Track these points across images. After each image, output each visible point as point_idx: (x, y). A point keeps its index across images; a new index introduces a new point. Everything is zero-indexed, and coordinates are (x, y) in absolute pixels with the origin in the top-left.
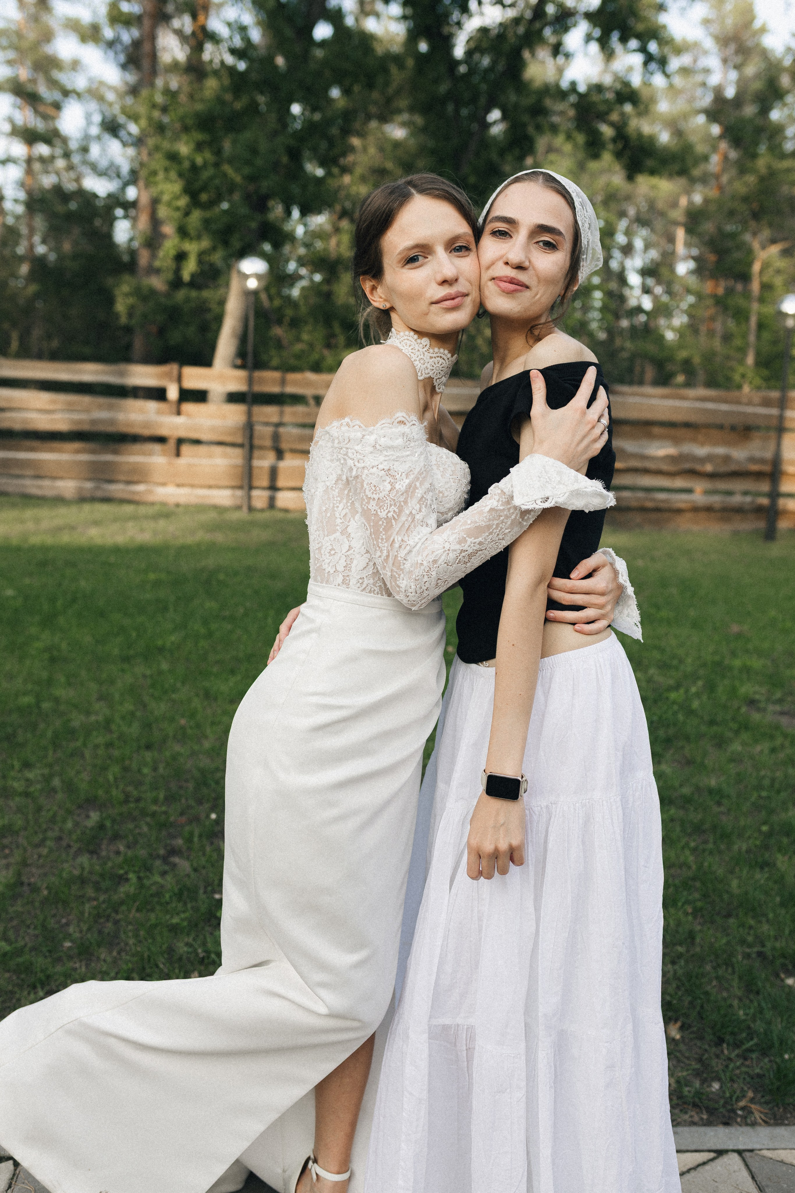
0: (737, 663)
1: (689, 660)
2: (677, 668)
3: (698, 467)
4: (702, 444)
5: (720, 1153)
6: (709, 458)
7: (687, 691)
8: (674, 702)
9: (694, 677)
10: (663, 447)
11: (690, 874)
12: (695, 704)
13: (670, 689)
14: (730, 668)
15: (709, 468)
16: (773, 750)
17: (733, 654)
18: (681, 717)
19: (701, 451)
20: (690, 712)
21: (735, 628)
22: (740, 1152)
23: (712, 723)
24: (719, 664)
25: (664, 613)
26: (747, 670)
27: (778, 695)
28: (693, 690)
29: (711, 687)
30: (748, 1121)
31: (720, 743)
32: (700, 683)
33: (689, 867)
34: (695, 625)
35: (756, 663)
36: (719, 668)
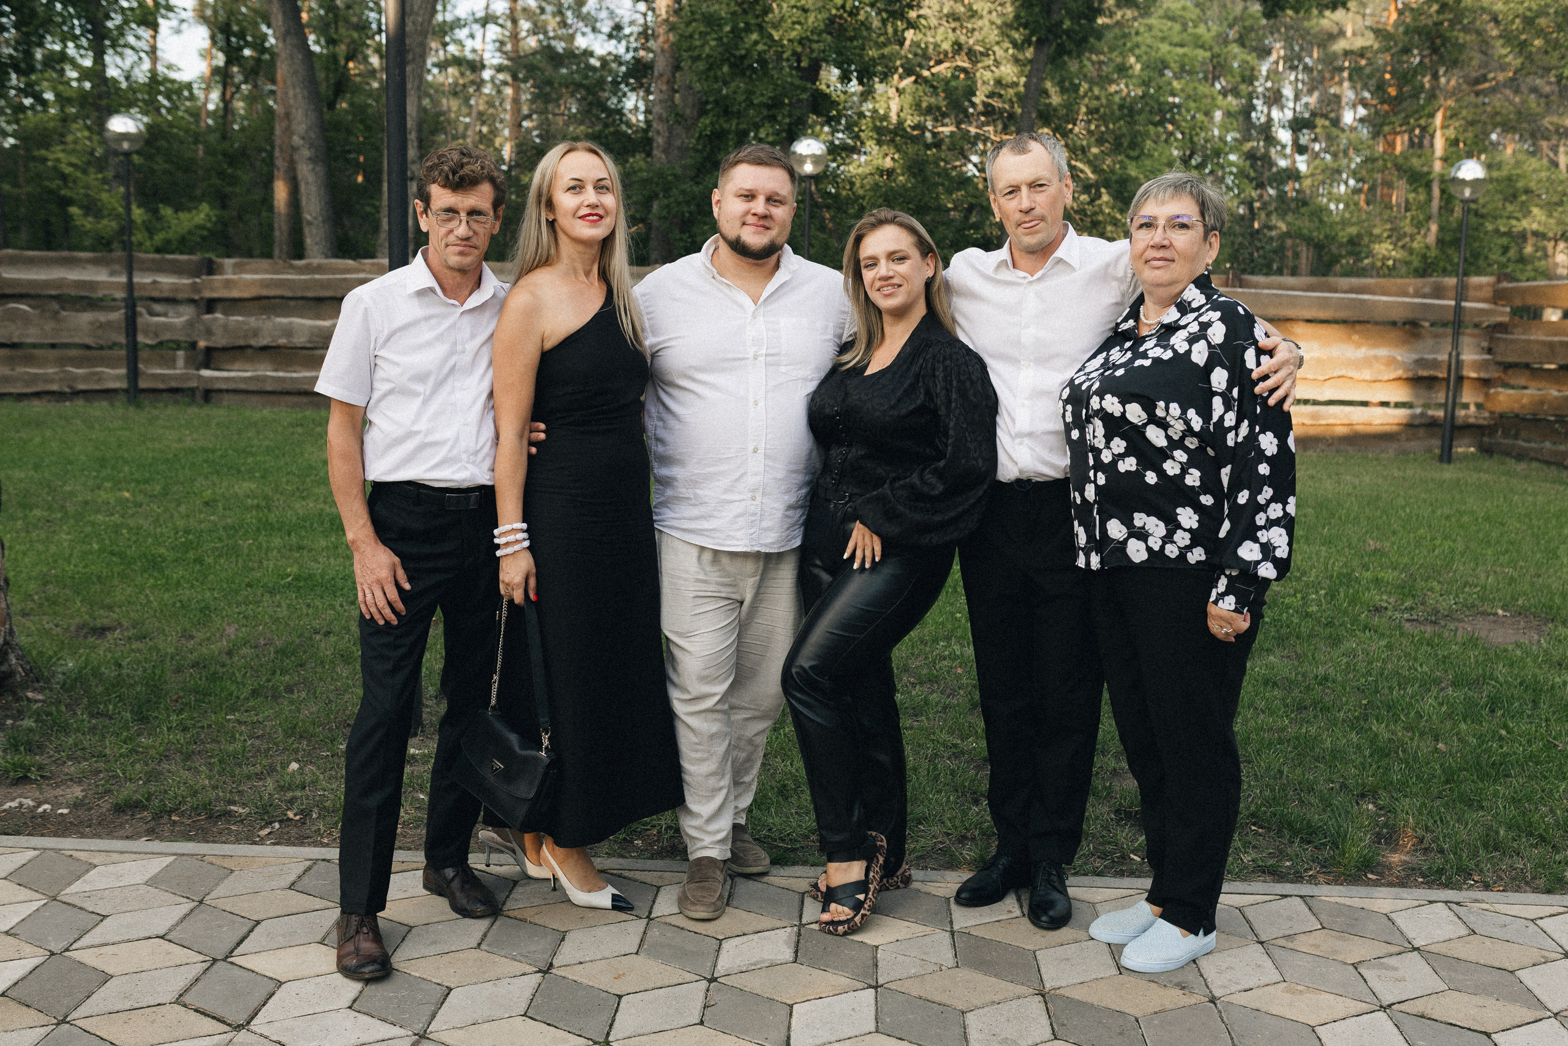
0: (1367, 575)
1: (1313, 573)
2: (1299, 579)
5: (1286, 896)
7: (1303, 598)
8: (1288, 607)
9: (1317, 586)
12: (1313, 609)
14: (1358, 580)
16: (1389, 647)
17: (1364, 567)
18: (1295, 619)
19: (1356, 354)
20: (1307, 615)
21: (1372, 544)
22: (1301, 897)
23: (1329, 624)
24: (1349, 576)
26: (1377, 581)
27: (1407, 604)
28: (1313, 597)
29: (1332, 595)
30: (1313, 880)
31: (1335, 641)
32: (1322, 592)
34: (1327, 542)
35: (1389, 575)
36: (1347, 579)
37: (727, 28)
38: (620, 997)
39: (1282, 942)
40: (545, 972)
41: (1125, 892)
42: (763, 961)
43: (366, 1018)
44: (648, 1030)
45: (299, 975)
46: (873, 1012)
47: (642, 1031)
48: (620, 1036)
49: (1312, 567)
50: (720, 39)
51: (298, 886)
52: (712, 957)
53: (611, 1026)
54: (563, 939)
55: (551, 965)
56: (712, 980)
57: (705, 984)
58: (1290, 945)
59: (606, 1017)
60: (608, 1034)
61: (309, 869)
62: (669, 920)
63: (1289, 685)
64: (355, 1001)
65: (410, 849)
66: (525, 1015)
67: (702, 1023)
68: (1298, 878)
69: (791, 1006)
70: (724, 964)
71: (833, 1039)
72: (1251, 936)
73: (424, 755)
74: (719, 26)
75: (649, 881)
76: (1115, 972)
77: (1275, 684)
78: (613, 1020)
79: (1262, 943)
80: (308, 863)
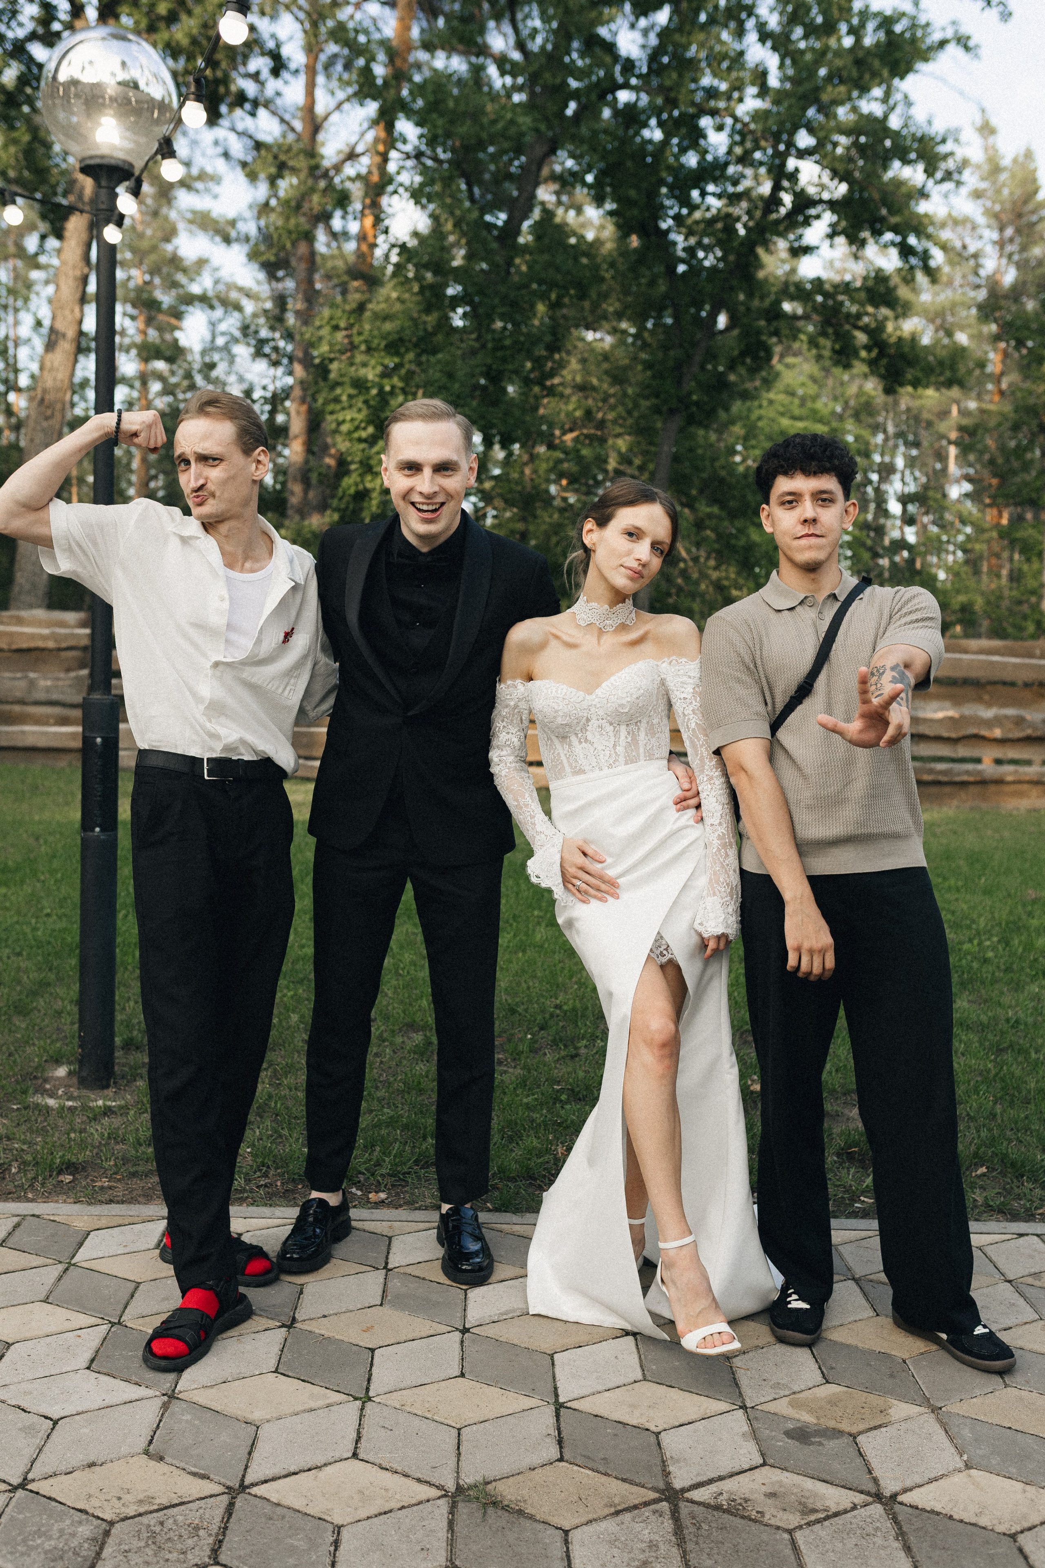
0: (1035, 922)
2: (969, 927)
3: (984, 732)
4: (989, 705)
5: (1021, 1235)
6: (997, 721)
7: (979, 944)
8: (968, 953)
9: (989, 933)
10: (942, 709)
11: (991, 1075)
12: (990, 954)
13: (961, 943)
14: (1027, 928)
15: (997, 733)
17: (1030, 914)
18: (975, 965)
19: (988, 713)
20: (986, 961)
21: (1031, 893)
22: (1038, 1235)
24: (1014, 923)
25: (952, 882)
28: (988, 943)
29: (1006, 941)
31: (1017, 987)
32: (995, 939)
33: (988, 1071)
34: (987, 892)
36: (1015, 926)
37: (374, 392)
38: (373, 1350)
39: (1030, 1280)
40: (289, 1327)
41: (864, 1234)
42: (514, 1311)
43: (106, 1378)
44: (408, 1383)
45: (28, 1335)
46: (637, 1360)
47: (402, 1386)
48: (381, 1391)
49: (980, 915)
50: (366, 402)
51: (10, 1242)
52: (460, 1309)
53: (369, 1380)
54: (301, 1293)
55: (294, 1320)
56: (465, 1331)
57: (457, 1335)
58: (1037, 1283)
59: (363, 1370)
60: (368, 1389)
61: (17, 1226)
62: (409, 1270)
63: (982, 1028)
64: (92, 1361)
65: (123, 1202)
66: (276, 1371)
67: (462, 1375)
68: (1029, 1217)
69: (552, 1356)
70: (473, 1316)
71: (600, 1388)
72: (998, 1276)
73: (121, 1107)
74: (368, 389)
75: (378, 1231)
76: (872, 1313)
77: (968, 1028)
78: (370, 1375)
79: (1010, 1281)
80: (16, 1219)
